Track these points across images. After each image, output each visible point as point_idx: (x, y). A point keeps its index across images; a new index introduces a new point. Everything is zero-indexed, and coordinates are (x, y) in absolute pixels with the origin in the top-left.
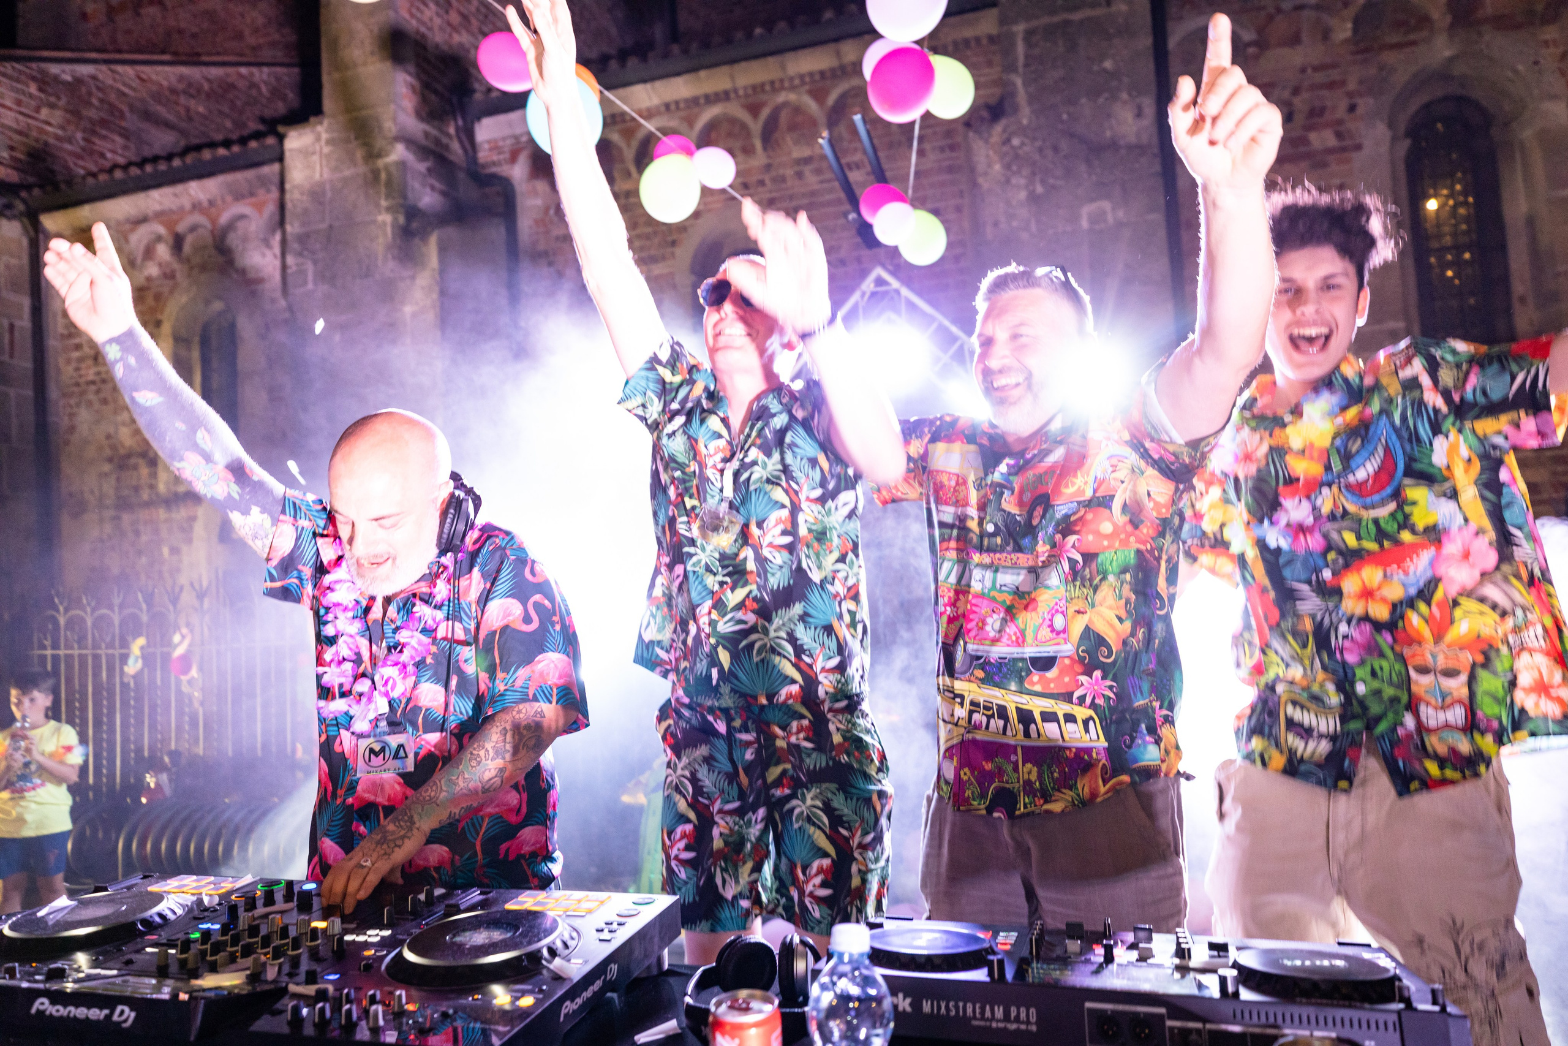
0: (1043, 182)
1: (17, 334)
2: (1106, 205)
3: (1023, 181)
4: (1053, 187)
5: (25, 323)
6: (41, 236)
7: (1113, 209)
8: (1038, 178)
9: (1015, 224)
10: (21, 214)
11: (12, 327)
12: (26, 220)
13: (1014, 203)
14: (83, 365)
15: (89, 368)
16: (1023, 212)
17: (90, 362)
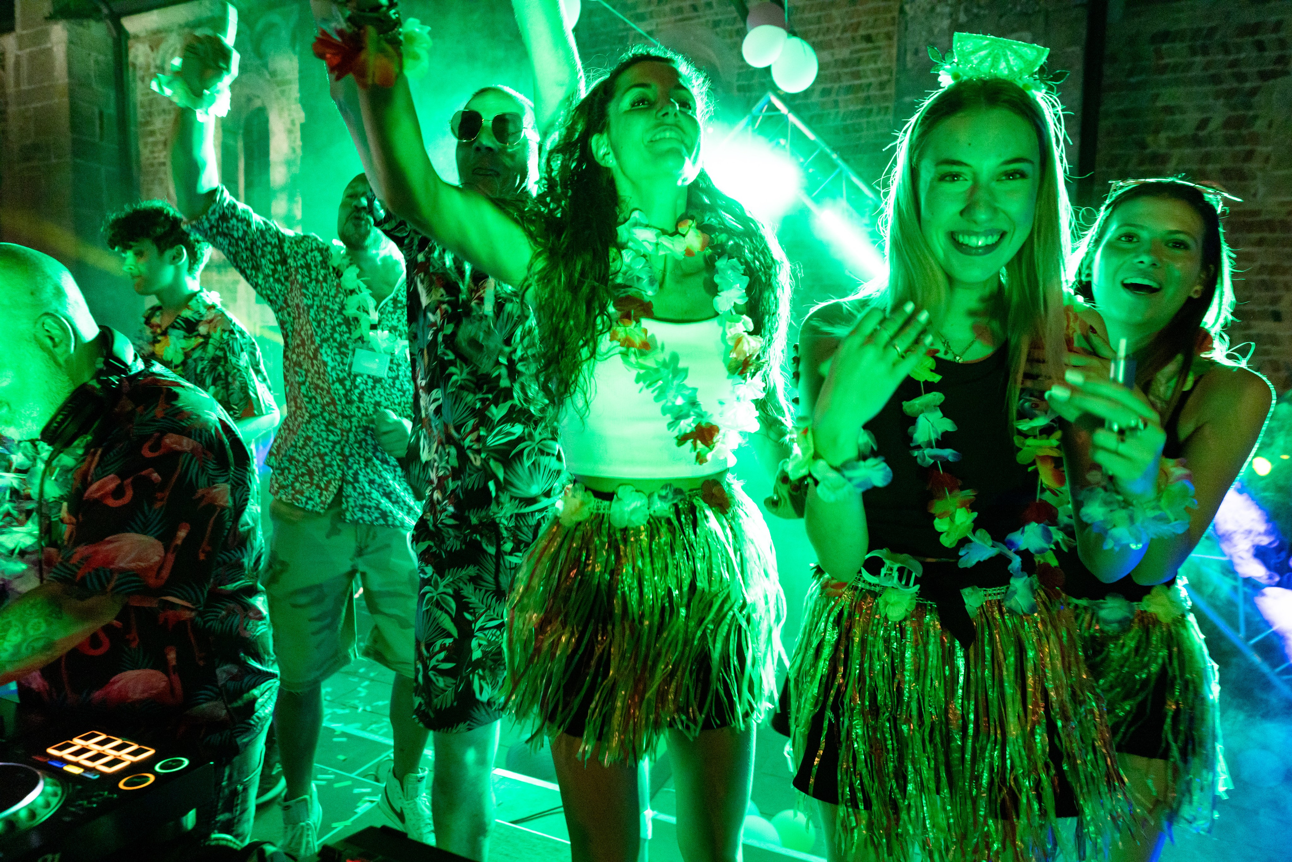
0: (967, 11)
1: (105, 120)
3: (947, 10)
4: (977, 16)
5: (111, 110)
6: (123, 37)
8: (962, 7)
10: (107, 16)
11: (101, 114)
12: (108, 22)
14: (156, 149)
15: (160, 151)
17: (161, 147)
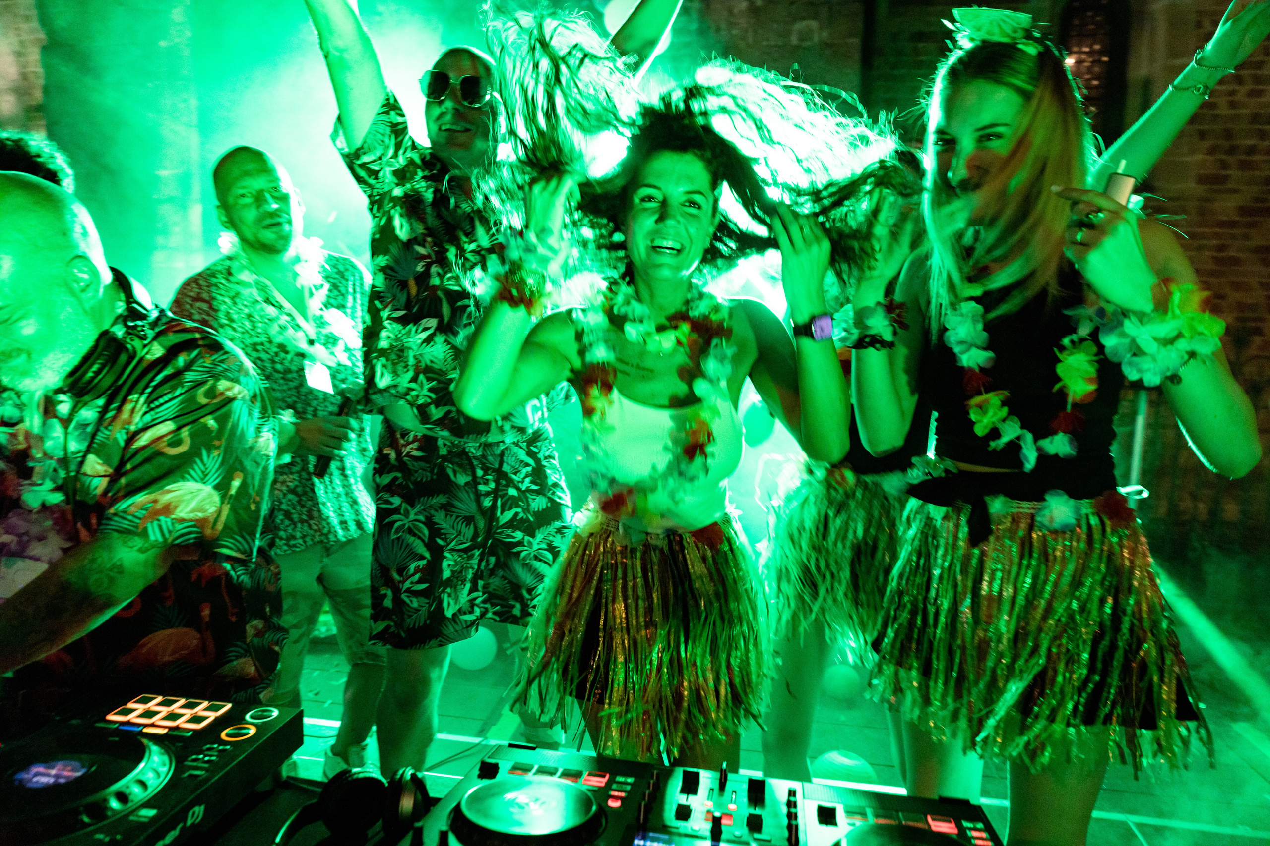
2: (814, 24)
7: (821, 28)
9: (735, 32)
13: (736, 11)
16: (743, 22)
